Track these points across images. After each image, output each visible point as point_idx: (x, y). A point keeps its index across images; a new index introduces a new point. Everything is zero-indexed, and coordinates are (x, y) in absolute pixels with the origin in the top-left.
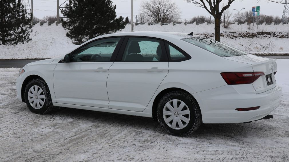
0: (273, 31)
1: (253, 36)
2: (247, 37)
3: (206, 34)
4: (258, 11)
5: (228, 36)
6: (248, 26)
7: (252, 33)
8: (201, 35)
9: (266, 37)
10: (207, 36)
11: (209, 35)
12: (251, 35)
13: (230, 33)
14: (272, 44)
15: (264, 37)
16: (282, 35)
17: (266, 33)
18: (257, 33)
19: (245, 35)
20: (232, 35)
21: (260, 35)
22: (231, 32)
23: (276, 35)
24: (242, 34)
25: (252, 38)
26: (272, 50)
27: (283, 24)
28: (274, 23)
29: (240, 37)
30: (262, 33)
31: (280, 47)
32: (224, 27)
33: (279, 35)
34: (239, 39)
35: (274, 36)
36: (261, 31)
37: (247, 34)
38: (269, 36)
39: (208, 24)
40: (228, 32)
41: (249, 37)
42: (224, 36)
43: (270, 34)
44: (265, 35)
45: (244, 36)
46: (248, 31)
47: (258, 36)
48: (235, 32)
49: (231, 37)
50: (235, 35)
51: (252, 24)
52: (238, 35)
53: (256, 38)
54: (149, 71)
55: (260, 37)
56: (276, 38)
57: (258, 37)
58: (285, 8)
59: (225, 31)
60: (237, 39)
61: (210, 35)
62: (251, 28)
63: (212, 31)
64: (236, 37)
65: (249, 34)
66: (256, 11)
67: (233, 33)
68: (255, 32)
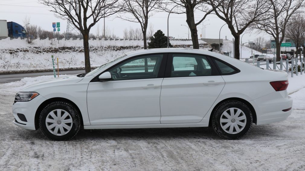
0: (73, 46)
1: (56, 51)
2: (50, 52)
3: (11, 49)
4: (58, 27)
5: (32, 51)
6: (50, 41)
7: (55, 48)
8: (6, 50)
9: (68, 51)
10: (12, 51)
11: (14, 50)
12: (54, 50)
13: (35, 49)
14: (74, 58)
15: (66, 51)
16: (81, 49)
17: (67, 48)
18: (59, 48)
19: (49, 50)
20: (37, 50)
21: (62, 50)
22: (35, 47)
23: (76, 50)
24: (46, 49)
25: (55, 53)
26: (75, 64)
27: (80, 39)
28: (72, 38)
29: (44, 52)
30: (64, 48)
31: (82, 61)
32: (27, 42)
33: (78, 49)
34: (43, 54)
35: (74, 51)
36: (62, 46)
37: (50, 49)
38: (70, 51)
39: (11, 39)
40: (33, 48)
41: (52, 52)
42: (29, 52)
43: (70, 48)
44: (66, 50)
45: (47, 51)
46: (51, 46)
47: (60, 50)
48: (39, 47)
49: (36, 52)
50: (39, 50)
51: (53, 39)
52: (42, 50)
53: (58, 52)
54: (206, 85)
55: (62, 52)
56: (76, 52)
57: (61, 52)
58: (68, 24)
59: (30, 46)
60: (41, 54)
61: (16, 50)
62: (53, 43)
63: (16, 46)
64: (40, 52)
65: (52, 49)
66: (56, 27)
67: (37, 48)
68: (57, 47)
